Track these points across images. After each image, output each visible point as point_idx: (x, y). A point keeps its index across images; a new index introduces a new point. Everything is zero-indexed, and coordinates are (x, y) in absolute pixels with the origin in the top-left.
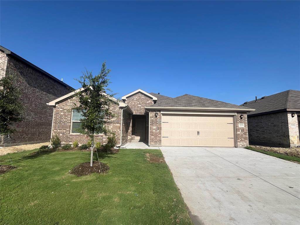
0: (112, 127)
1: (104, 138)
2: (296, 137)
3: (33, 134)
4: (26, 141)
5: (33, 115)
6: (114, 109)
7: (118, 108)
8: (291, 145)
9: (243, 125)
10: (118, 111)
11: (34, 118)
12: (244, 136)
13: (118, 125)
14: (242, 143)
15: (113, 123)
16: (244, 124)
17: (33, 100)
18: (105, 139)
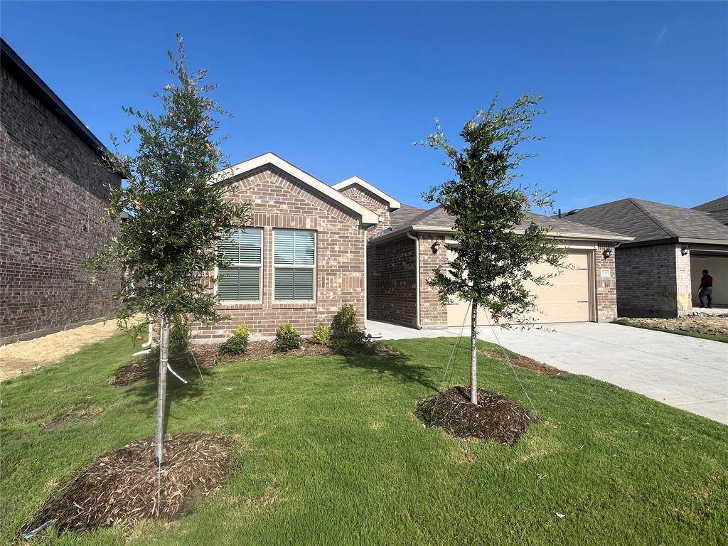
0: (340, 280)
1: (321, 313)
2: (687, 296)
3: (30, 307)
4: (12, 332)
5: (25, 242)
6: (345, 230)
7: (354, 227)
8: (680, 313)
9: (607, 273)
10: (355, 234)
11: (28, 255)
12: (609, 296)
13: (358, 274)
14: (606, 313)
15: (343, 271)
16: (609, 270)
17: (23, 191)
18: (324, 316)
